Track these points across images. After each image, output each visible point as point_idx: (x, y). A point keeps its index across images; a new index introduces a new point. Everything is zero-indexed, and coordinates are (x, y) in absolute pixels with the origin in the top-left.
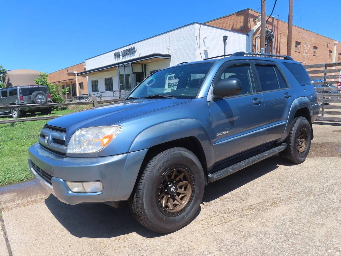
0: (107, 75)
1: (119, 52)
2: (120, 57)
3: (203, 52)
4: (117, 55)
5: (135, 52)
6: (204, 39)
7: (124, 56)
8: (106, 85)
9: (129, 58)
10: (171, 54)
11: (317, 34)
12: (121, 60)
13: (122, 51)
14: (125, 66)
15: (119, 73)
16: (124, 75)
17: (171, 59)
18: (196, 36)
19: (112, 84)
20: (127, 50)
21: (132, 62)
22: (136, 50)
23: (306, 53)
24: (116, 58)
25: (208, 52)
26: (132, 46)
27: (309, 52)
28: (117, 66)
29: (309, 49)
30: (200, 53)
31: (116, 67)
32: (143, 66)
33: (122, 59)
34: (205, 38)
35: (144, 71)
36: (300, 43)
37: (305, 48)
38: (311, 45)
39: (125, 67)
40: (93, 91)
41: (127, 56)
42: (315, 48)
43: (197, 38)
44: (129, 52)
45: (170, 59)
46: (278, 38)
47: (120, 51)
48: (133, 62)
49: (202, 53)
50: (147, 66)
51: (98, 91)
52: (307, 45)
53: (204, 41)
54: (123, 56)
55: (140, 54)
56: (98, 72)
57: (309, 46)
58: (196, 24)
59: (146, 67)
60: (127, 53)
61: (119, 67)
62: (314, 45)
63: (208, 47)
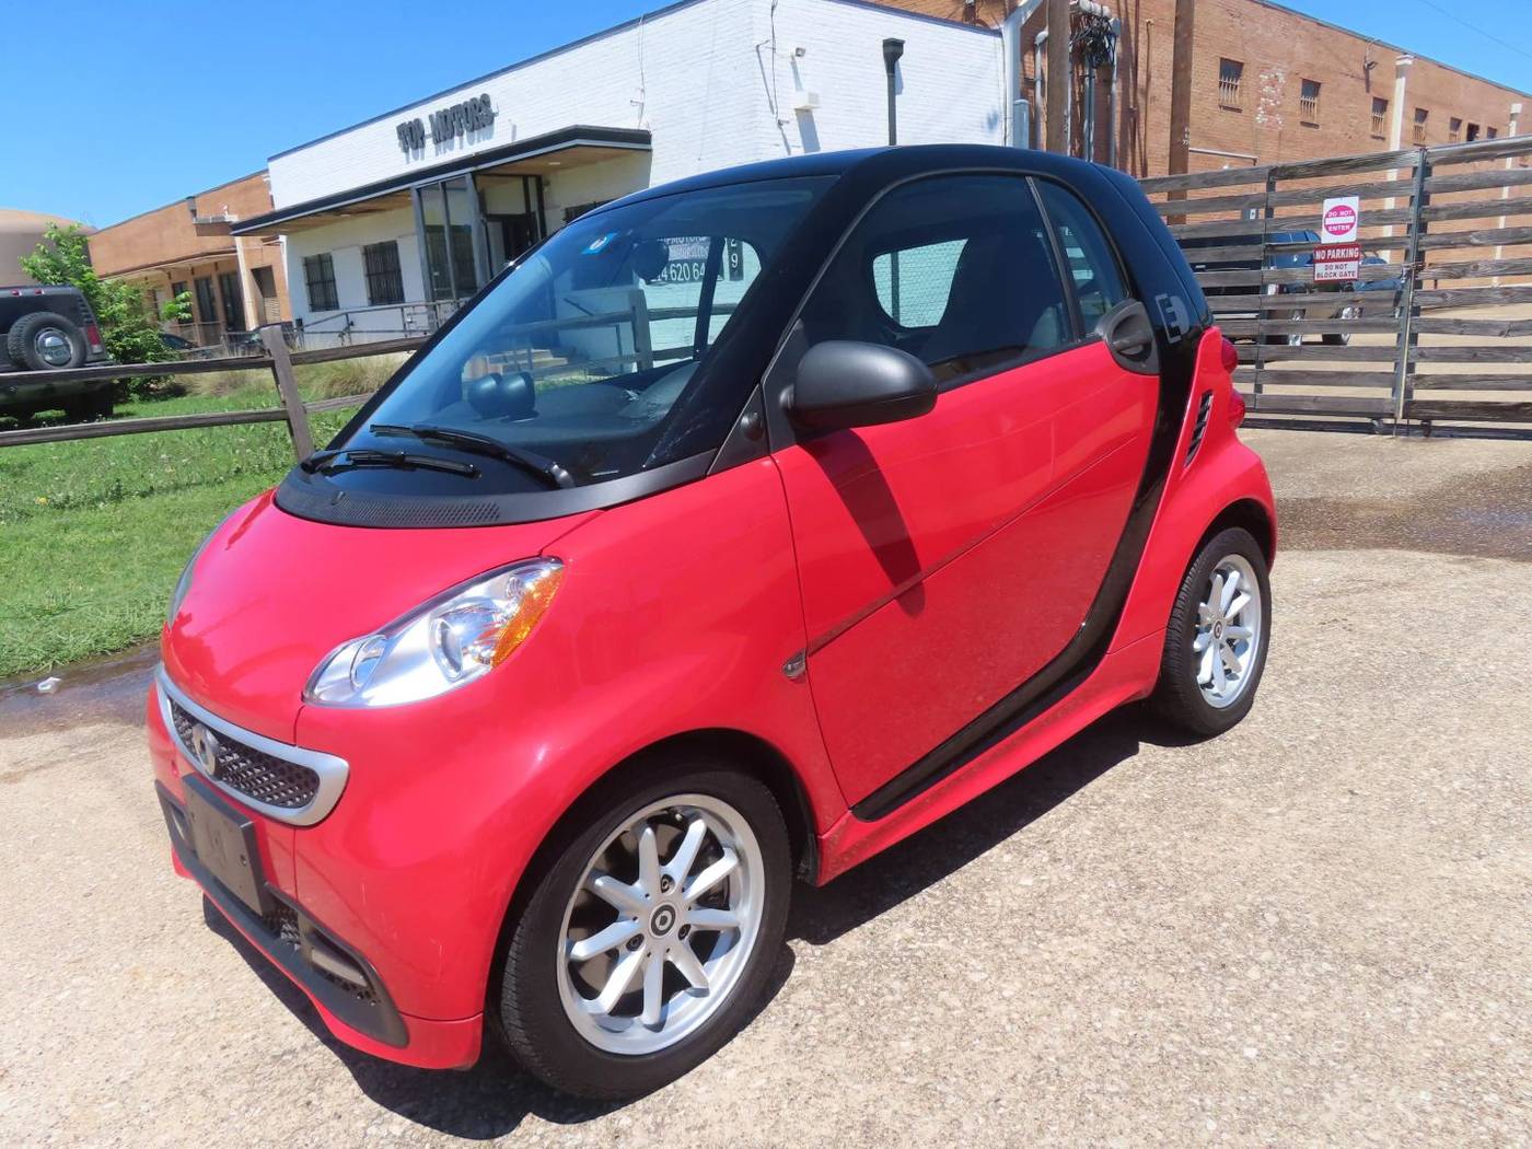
0: (372, 230)
1: (418, 121)
2: (423, 146)
3: (792, 116)
4: (411, 136)
5: (491, 118)
6: (793, 58)
7: (442, 137)
8: (369, 275)
9: (465, 147)
10: (652, 130)
11: (1319, 24)
12: (431, 155)
13: (431, 117)
14: (448, 185)
15: (424, 222)
16: (446, 229)
17: (654, 152)
18: (756, 43)
19: (399, 271)
20: (453, 108)
21: (476, 165)
22: (494, 111)
23: (1270, 112)
24: (406, 150)
25: (816, 115)
26: (475, 92)
27: (1281, 109)
28: (408, 189)
29: (1283, 95)
30: (780, 124)
31: (405, 193)
32: (532, 183)
33: (437, 154)
34: (798, 49)
35: (534, 207)
36: (1241, 64)
37: (1261, 88)
38: (1291, 76)
39: (448, 193)
40: (314, 307)
41: (456, 138)
42: (1311, 88)
43: (762, 54)
44: (462, 121)
45: (650, 151)
46: (1140, 44)
47: (424, 114)
48: (483, 169)
49: (788, 122)
50: (548, 184)
51: (336, 306)
52: (1273, 76)
53: (793, 64)
54: (437, 141)
55: (514, 127)
56: (326, 217)
57: (1282, 79)
59: (546, 189)
60: (455, 123)
61: (419, 190)
62: (1306, 76)
63: (811, 95)
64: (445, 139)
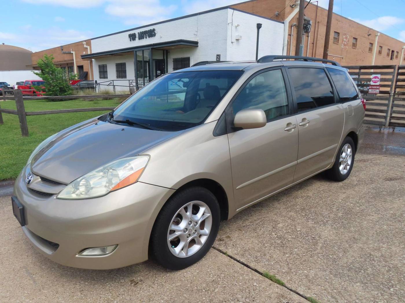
0: (120, 60)
1: (134, 33)
2: (135, 40)
4: (132, 37)
5: (155, 35)
6: (236, 27)
7: (141, 38)
8: (117, 71)
10: (198, 41)
11: (358, 24)
12: (138, 43)
13: (138, 33)
14: (144, 51)
15: (136, 59)
16: (143, 61)
17: (199, 47)
18: (228, 23)
19: (126, 71)
20: (144, 31)
21: (152, 47)
22: (156, 33)
23: (345, 45)
24: (131, 41)
25: (240, 41)
26: (151, 28)
27: (348, 45)
28: (133, 51)
29: (348, 41)
30: (232, 42)
32: (165, 51)
34: (238, 25)
35: (165, 58)
36: (339, 33)
37: (343, 39)
38: (351, 36)
40: (100, 78)
41: (145, 39)
42: (355, 39)
43: (229, 25)
44: (147, 35)
47: (136, 32)
48: (154, 48)
49: (234, 42)
50: (169, 52)
51: (107, 78)
52: (346, 36)
54: (139, 39)
55: (161, 37)
56: (108, 56)
57: (348, 37)
58: (228, 9)
60: (145, 35)
61: (136, 51)
62: (354, 37)
63: (240, 36)
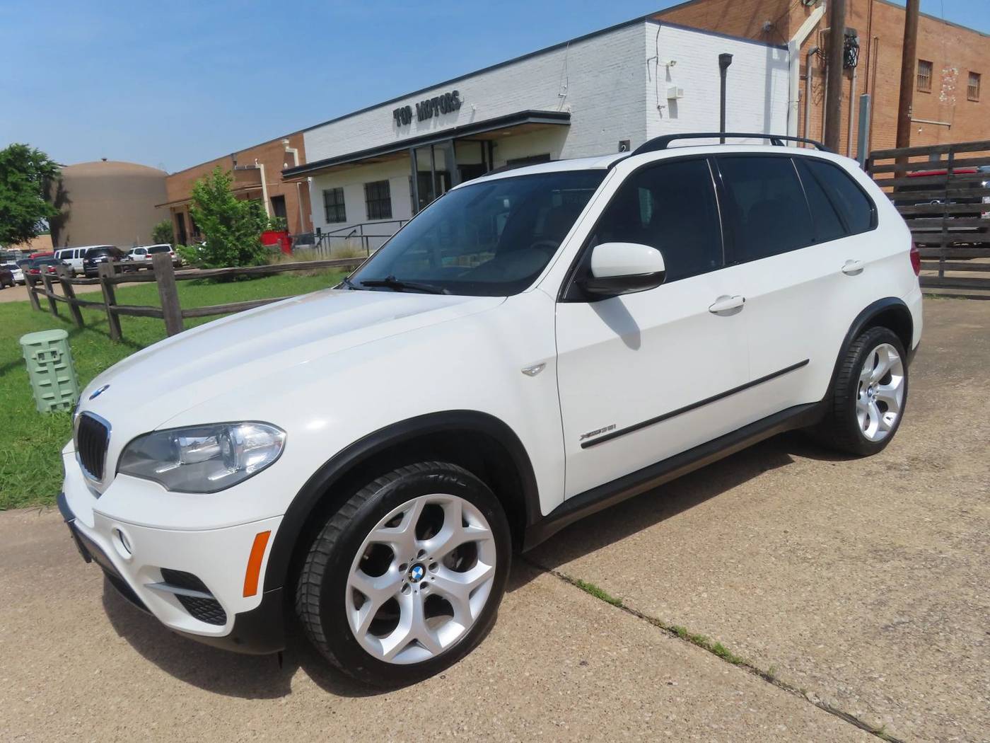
0: (374, 174)
1: (408, 109)
2: (410, 122)
3: (666, 103)
4: (403, 117)
5: (458, 107)
6: (667, 67)
7: (424, 117)
8: (368, 202)
9: (437, 125)
10: (570, 112)
12: (415, 130)
13: (417, 105)
14: (434, 147)
15: (417, 169)
16: (433, 174)
17: (572, 126)
18: (647, 58)
19: (389, 199)
20: (432, 99)
21: (454, 135)
22: (461, 101)
23: (948, 94)
24: (399, 125)
25: (678, 101)
26: (449, 90)
27: (955, 92)
28: (408, 149)
29: (957, 82)
30: (659, 107)
31: (405, 152)
32: (486, 145)
33: (419, 129)
34: (672, 62)
35: (487, 160)
36: (932, 63)
37: (943, 78)
38: (961, 70)
39: (434, 151)
40: (329, 221)
41: (433, 119)
42: (975, 76)
43: (650, 65)
44: (439, 107)
45: (569, 125)
46: (870, 52)
47: (412, 103)
48: (460, 137)
49: (664, 107)
50: (496, 145)
51: (344, 220)
52: (950, 70)
53: (667, 70)
54: (420, 120)
55: (474, 112)
56: (347, 166)
57: (956, 72)
58: (646, 23)
59: (495, 149)
60: (433, 109)
61: (415, 150)
62: (970, 70)
63: (679, 90)
64: (426, 118)
